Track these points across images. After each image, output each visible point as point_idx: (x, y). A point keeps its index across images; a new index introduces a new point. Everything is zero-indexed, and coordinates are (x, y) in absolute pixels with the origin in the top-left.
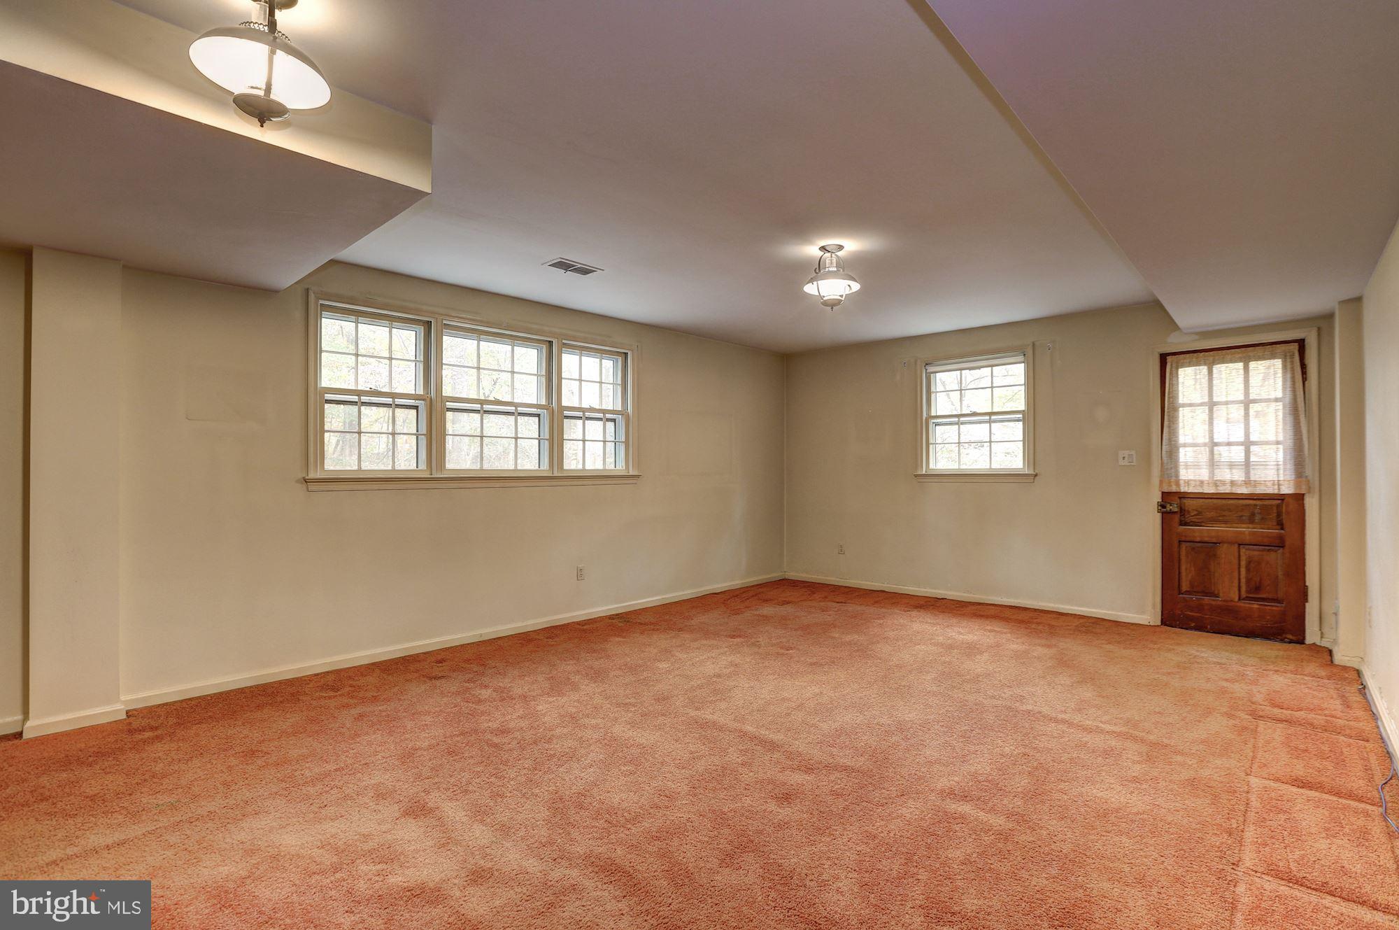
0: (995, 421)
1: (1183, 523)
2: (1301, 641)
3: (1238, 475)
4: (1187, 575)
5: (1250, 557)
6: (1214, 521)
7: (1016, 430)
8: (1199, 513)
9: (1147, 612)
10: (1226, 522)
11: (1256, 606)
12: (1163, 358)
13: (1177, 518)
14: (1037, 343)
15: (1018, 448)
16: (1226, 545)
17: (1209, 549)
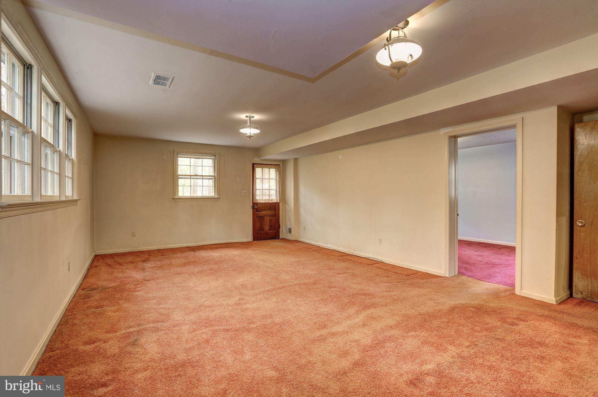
0: (204, 179)
1: (257, 211)
2: (279, 238)
3: (267, 198)
4: (258, 225)
5: (270, 219)
6: (264, 210)
7: (211, 182)
8: (260, 208)
9: (250, 239)
10: (265, 210)
11: (271, 231)
12: (253, 164)
13: (256, 210)
14: (220, 153)
15: (212, 189)
16: (266, 216)
17: (262, 218)
